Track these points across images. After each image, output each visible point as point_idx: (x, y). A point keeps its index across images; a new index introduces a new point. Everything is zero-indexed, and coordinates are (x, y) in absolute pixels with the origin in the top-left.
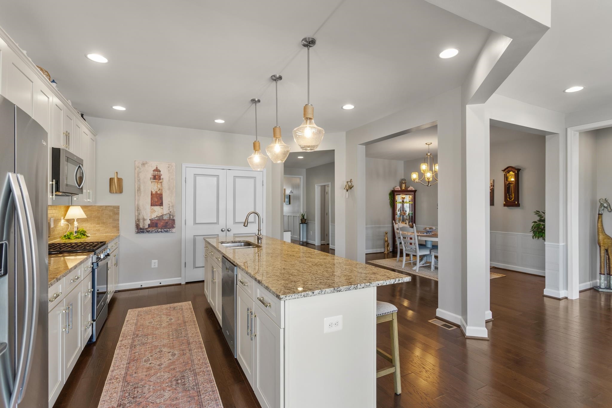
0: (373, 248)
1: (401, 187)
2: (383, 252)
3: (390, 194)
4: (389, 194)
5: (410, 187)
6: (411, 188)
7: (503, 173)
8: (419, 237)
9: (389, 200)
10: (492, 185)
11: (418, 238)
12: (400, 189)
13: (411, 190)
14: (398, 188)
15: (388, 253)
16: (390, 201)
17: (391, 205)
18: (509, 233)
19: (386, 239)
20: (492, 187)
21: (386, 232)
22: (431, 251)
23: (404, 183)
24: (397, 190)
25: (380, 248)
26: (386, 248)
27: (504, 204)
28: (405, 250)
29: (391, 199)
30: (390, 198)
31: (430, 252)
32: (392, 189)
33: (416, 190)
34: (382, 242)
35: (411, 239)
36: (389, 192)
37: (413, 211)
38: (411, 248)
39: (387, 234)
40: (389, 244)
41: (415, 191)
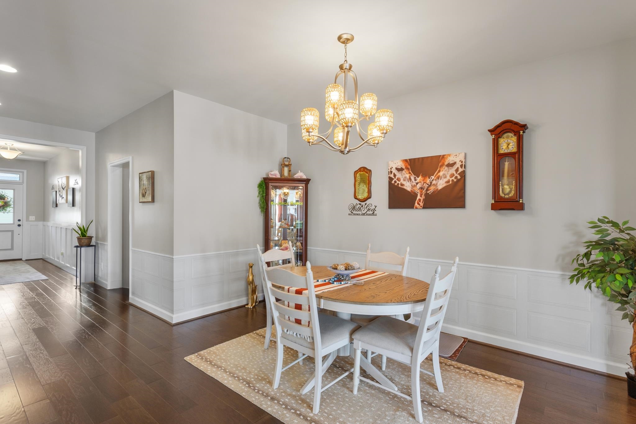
0: (220, 301)
1: (281, 172)
2: (244, 306)
3: (260, 186)
4: (257, 186)
5: (298, 172)
6: (300, 175)
7: (491, 137)
8: (322, 301)
9: (258, 196)
10: (464, 163)
11: (319, 304)
12: (278, 176)
13: (300, 178)
14: (276, 174)
15: (254, 307)
16: (260, 200)
17: (261, 208)
18: (498, 267)
19: (251, 277)
20: (463, 169)
21: (249, 264)
22: (353, 337)
23: (287, 166)
24: (274, 177)
25: (238, 297)
26: (250, 296)
27: (492, 204)
28: (282, 337)
29: (263, 196)
30: (259, 193)
31: (351, 340)
32: (265, 176)
33: (310, 179)
34: (242, 285)
35: (298, 307)
36: (258, 180)
37: (304, 220)
38: (300, 335)
39: (251, 267)
40: (256, 287)
41: (307, 181)
